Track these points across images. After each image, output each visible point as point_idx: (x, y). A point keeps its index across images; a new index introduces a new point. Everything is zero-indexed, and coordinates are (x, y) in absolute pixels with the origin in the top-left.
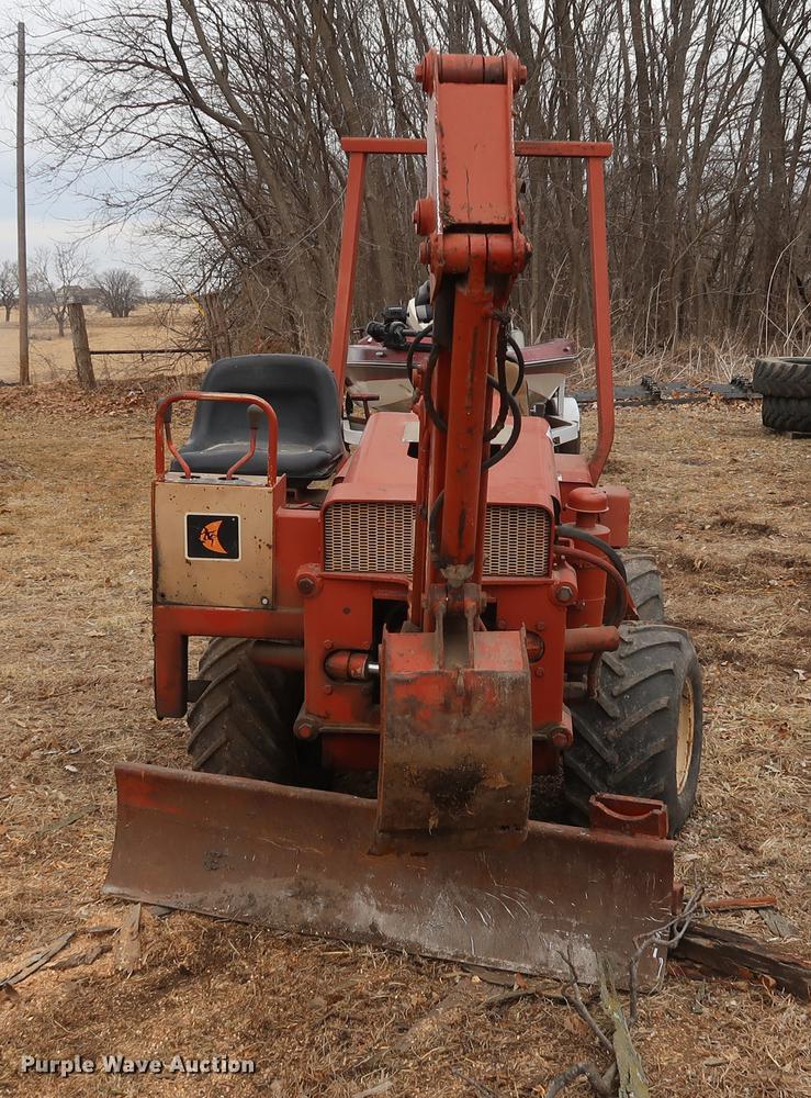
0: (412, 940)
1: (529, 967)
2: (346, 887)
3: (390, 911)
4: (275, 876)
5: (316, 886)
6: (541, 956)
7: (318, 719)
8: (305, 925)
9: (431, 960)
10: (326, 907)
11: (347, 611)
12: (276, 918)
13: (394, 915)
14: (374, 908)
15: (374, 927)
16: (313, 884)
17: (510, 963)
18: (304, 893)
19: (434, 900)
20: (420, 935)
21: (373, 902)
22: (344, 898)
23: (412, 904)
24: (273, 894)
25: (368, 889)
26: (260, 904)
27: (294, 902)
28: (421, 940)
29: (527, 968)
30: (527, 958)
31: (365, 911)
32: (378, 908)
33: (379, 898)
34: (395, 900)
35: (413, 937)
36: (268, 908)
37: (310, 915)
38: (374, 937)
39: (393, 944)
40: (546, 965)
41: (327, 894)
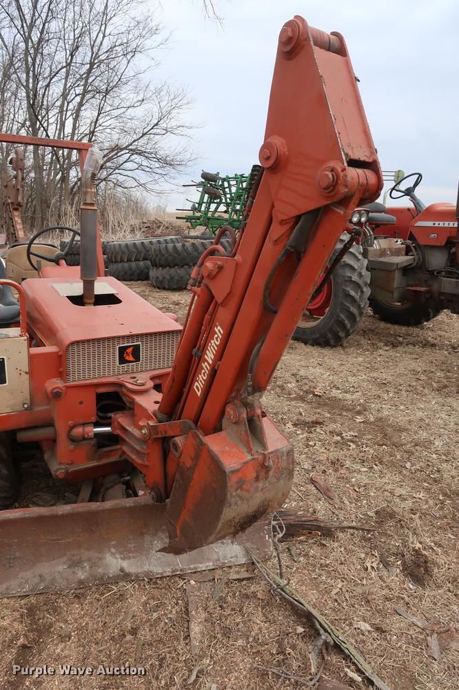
0: (147, 570)
1: (211, 564)
2: (99, 553)
3: (129, 558)
4: (54, 559)
5: (81, 558)
6: (215, 556)
7: (67, 466)
8: (81, 582)
9: (162, 578)
10: (91, 567)
11: (81, 403)
12: (61, 583)
13: (132, 560)
14: (120, 560)
15: (122, 570)
16: (79, 557)
17: (201, 565)
18: (75, 564)
19: (152, 544)
20: (149, 566)
21: (118, 556)
22: (100, 559)
23: (140, 550)
24: (55, 570)
25: (113, 550)
26: (48, 578)
27: (70, 570)
28: (151, 568)
29: (210, 565)
30: (209, 560)
31: (114, 562)
32: (121, 559)
33: (121, 553)
34: (130, 551)
35: (146, 568)
36: (54, 579)
37: (81, 575)
38: (125, 576)
39: (137, 576)
40: (219, 560)
41: (89, 560)
